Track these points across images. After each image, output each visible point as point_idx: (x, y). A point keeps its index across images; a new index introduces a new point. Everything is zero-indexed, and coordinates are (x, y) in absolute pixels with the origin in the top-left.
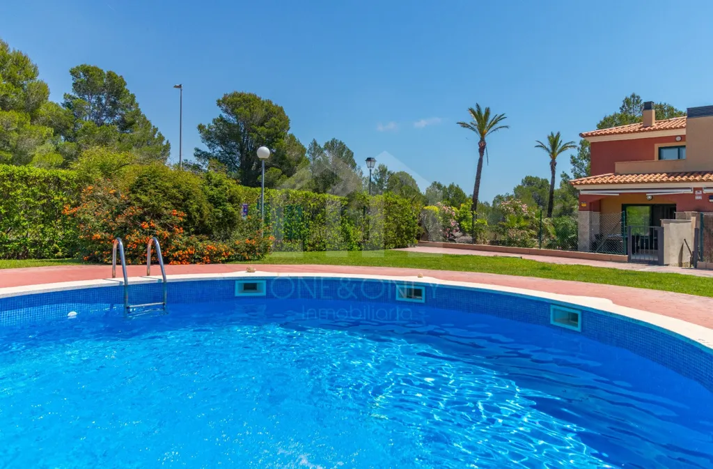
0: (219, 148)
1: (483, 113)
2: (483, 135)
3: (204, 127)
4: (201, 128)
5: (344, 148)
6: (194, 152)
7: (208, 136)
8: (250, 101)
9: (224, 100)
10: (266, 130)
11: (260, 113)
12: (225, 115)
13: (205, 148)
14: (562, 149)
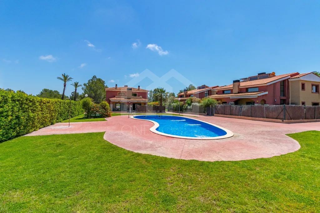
1: (66, 76)
2: (65, 82)
14: (78, 86)
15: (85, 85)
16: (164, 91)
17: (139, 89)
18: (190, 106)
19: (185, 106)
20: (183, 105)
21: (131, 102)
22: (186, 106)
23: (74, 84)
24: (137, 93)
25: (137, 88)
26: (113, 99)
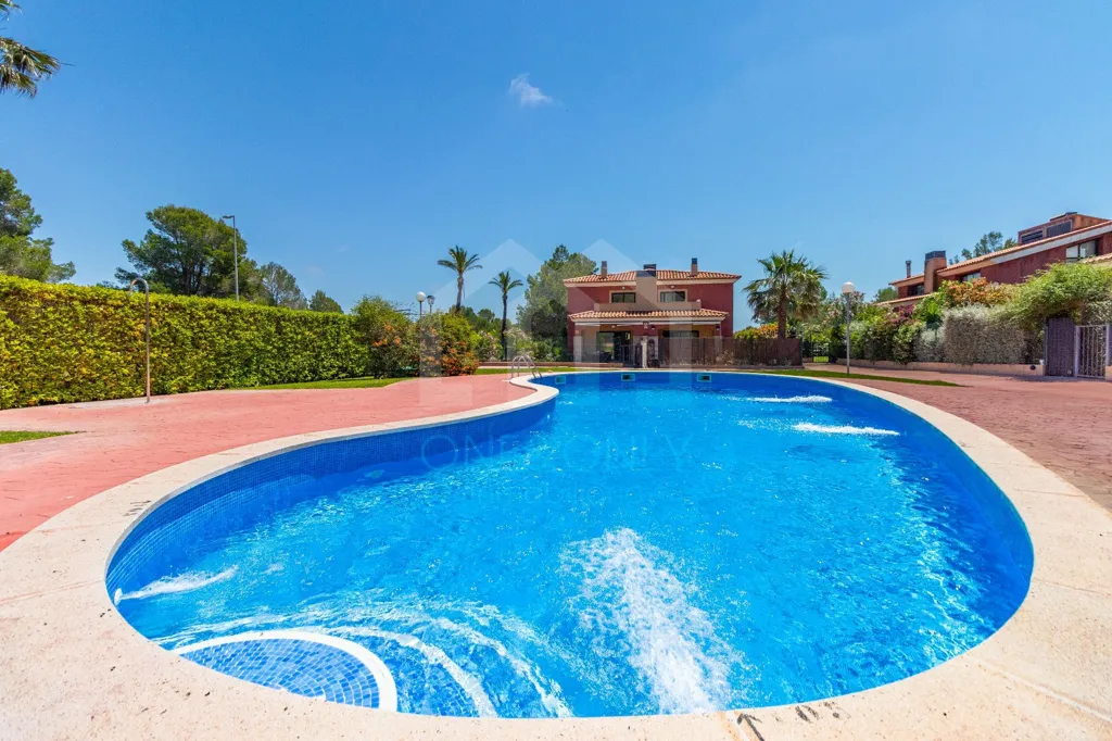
0: (151, 269)
1: (460, 252)
3: (132, 244)
4: (128, 245)
5: (285, 272)
6: (116, 272)
7: (139, 255)
8: (197, 218)
9: (158, 214)
10: (225, 254)
11: (211, 234)
12: (156, 232)
13: (131, 268)
14: (512, 286)
15: (530, 280)
16: (799, 267)
17: (694, 274)
18: (936, 328)
19: (905, 332)
20: (899, 324)
21: (653, 326)
22: (913, 328)
23: (499, 279)
24: (686, 291)
25: (688, 269)
26: (583, 315)
